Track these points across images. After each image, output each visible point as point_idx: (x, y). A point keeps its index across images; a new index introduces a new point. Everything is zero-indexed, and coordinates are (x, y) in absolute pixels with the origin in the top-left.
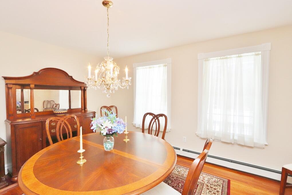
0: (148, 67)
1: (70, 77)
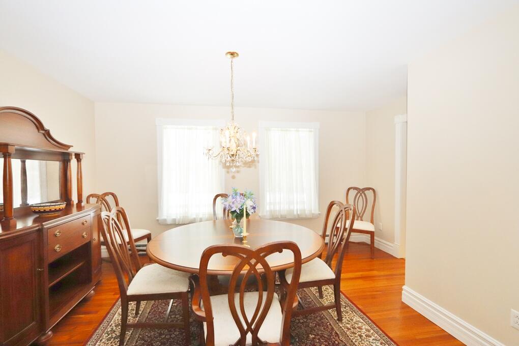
0: (186, 126)
1: (46, 131)
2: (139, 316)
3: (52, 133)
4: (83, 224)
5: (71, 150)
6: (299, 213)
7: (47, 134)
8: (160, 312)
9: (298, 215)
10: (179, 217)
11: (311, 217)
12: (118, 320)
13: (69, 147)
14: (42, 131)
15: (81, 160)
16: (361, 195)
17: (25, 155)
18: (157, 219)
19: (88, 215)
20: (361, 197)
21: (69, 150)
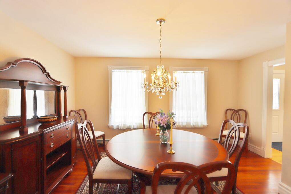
0: (126, 71)
1: (47, 73)
2: (99, 189)
3: (51, 75)
4: (67, 129)
5: (61, 84)
6: (194, 124)
7: (48, 75)
8: (112, 187)
9: (194, 125)
10: (121, 125)
11: (202, 127)
12: (86, 191)
13: (60, 82)
14: (45, 73)
15: (66, 90)
16: (236, 114)
17: (35, 87)
18: (108, 125)
19: (70, 123)
20: (236, 115)
21: (60, 85)
